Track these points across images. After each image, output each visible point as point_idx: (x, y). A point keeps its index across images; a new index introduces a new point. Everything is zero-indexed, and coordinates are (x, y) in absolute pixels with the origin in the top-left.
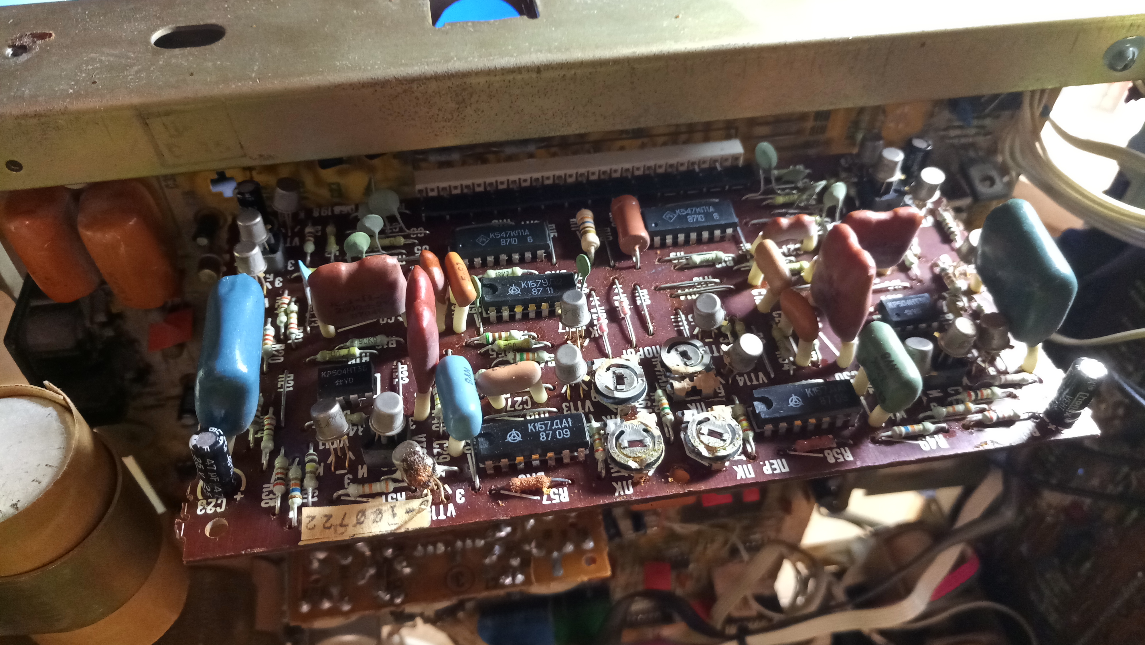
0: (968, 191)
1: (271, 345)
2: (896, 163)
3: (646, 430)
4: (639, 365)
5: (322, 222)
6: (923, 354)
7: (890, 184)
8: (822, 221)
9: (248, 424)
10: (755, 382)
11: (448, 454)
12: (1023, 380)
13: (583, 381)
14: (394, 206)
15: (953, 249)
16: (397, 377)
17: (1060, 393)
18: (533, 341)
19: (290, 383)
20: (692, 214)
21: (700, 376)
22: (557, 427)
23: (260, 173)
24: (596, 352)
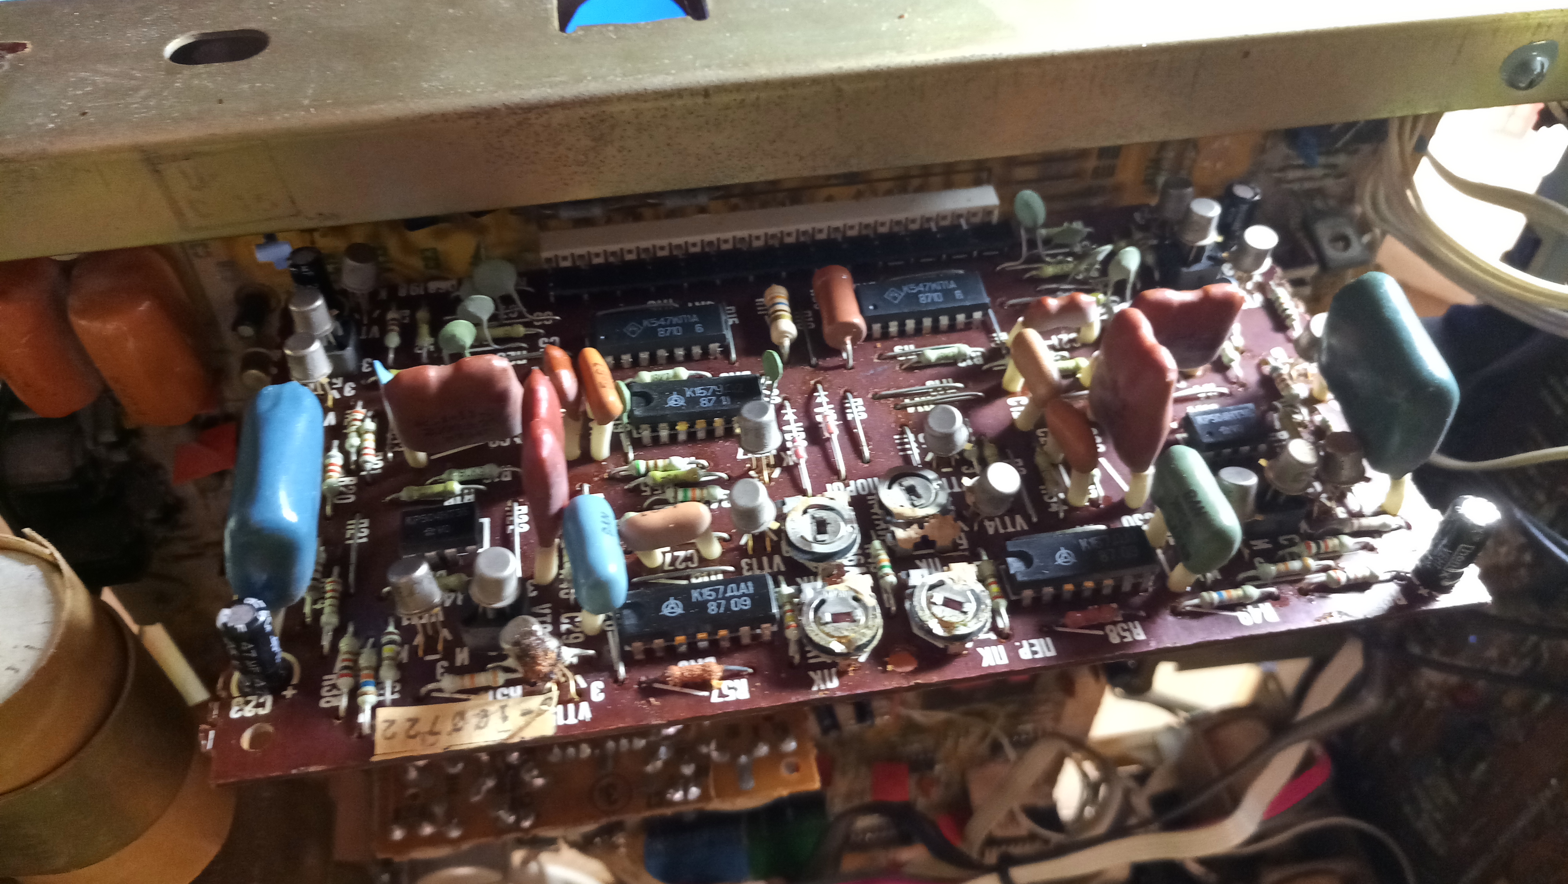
0: (1312, 255)
1: (337, 477)
2: (1209, 220)
3: (856, 599)
4: (850, 506)
5: (411, 303)
6: (1244, 490)
7: (1203, 248)
8: (1107, 300)
9: (302, 589)
10: (1011, 529)
11: (581, 632)
12: (1384, 525)
13: (770, 529)
14: (509, 282)
15: (1289, 340)
16: (512, 523)
17: (1435, 545)
18: (702, 472)
19: (363, 532)
20: (925, 292)
21: (932, 521)
22: (732, 594)
23: (324, 235)
24: (789, 487)
